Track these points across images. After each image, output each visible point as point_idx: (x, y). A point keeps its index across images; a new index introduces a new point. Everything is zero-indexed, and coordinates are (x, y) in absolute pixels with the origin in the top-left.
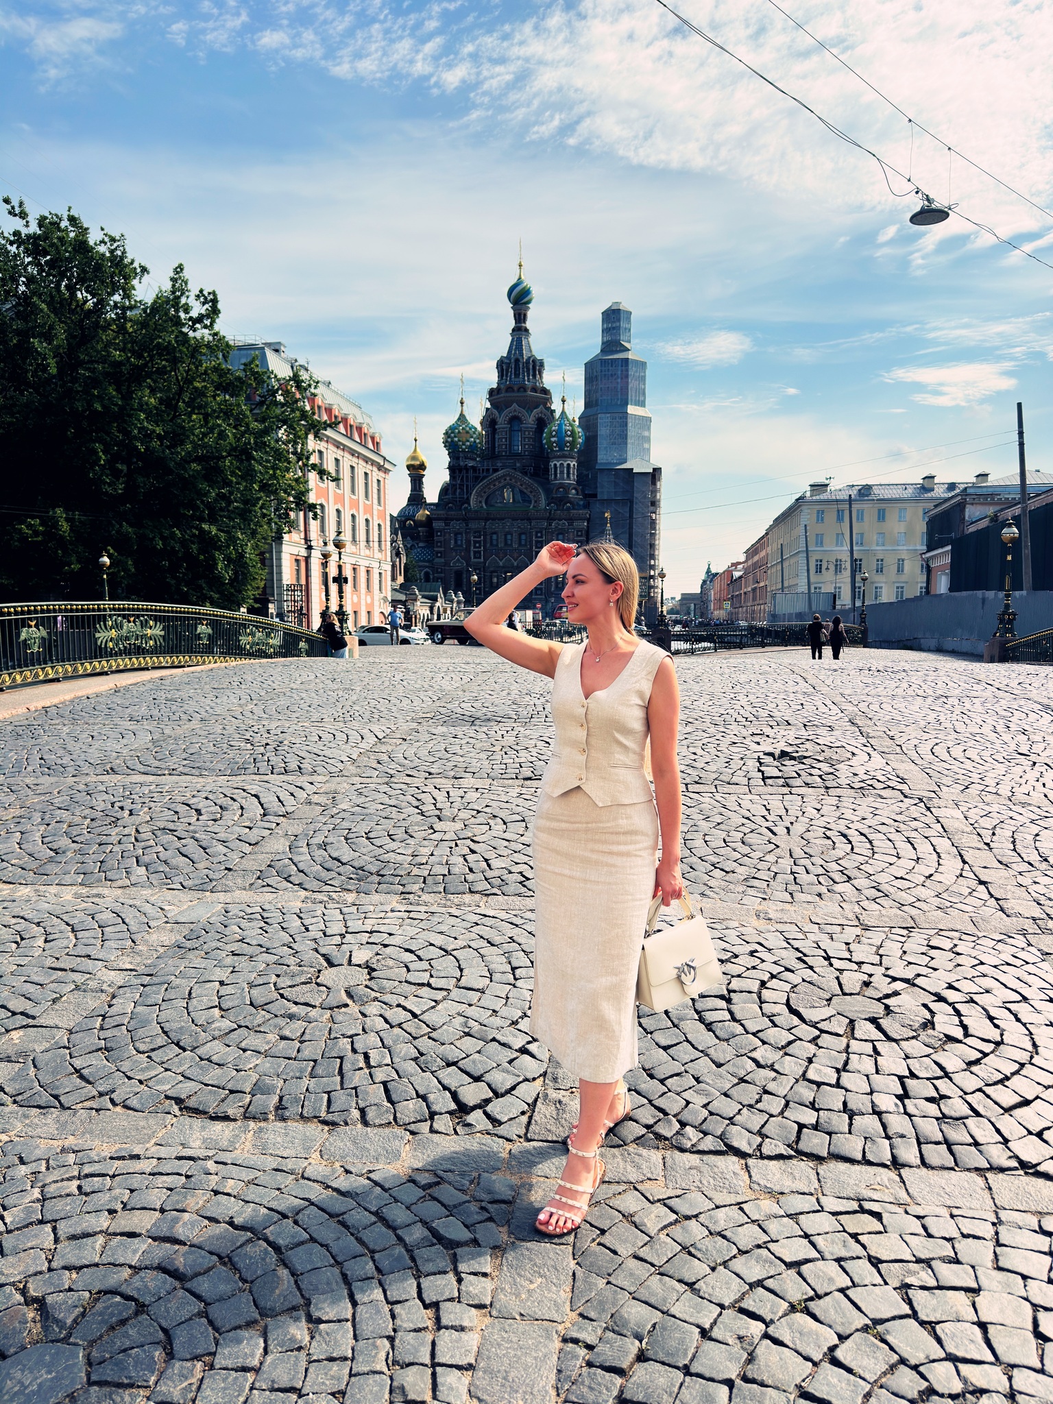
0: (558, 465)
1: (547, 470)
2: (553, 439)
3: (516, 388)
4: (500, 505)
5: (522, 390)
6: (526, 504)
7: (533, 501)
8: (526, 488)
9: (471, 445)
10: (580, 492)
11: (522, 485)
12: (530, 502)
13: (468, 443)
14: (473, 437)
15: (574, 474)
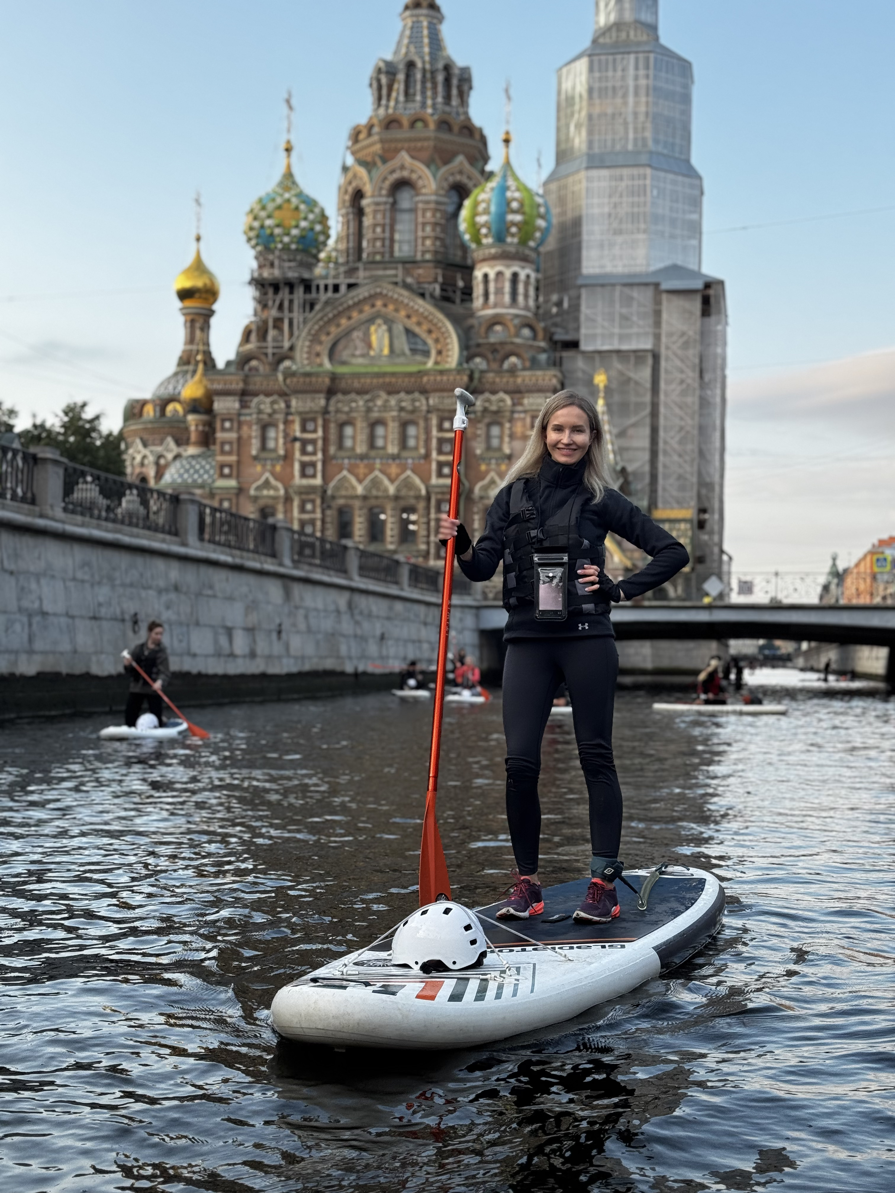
0: (492, 275)
1: (469, 291)
2: (479, 220)
3: (405, 122)
4: (360, 360)
5: (419, 125)
6: (419, 358)
7: (433, 353)
8: (419, 324)
9: (302, 239)
10: (541, 335)
11: (409, 317)
12: (426, 353)
13: (295, 232)
14: (305, 219)
15: (526, 296)
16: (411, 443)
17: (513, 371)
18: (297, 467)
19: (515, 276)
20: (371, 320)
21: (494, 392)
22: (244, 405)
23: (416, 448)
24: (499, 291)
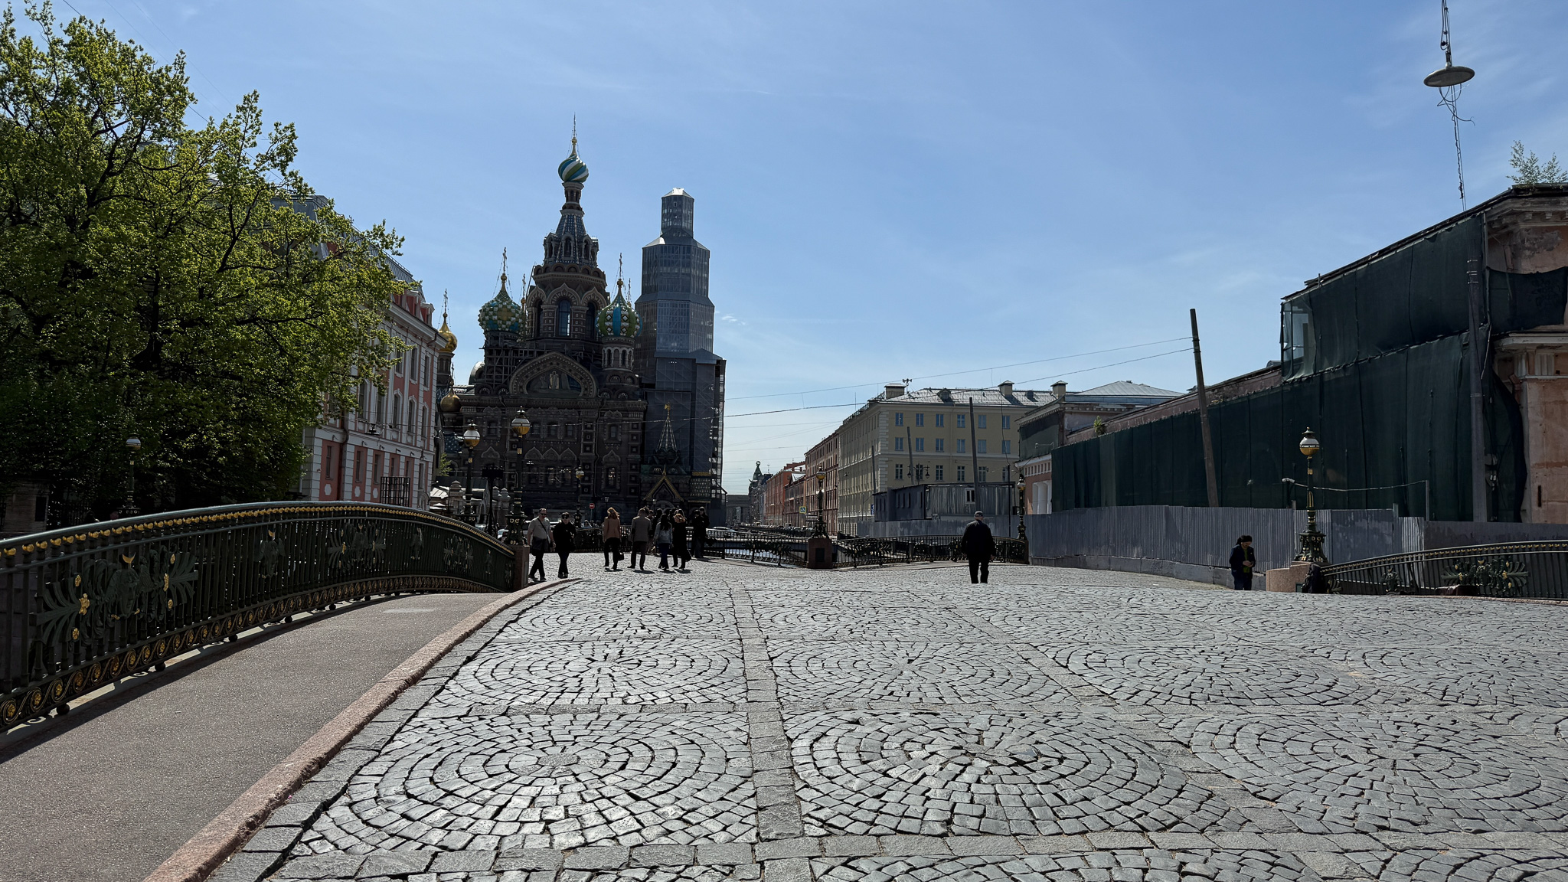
0: (612, 351)
1: (599, 356)
2: (607, 324)
3: (566, 268)
4: (544, 391)
5: (572, 269)
6: (575, 391)
7: (583, 389)
8: (576, 375)
9: (512, 325)
10: (636, 381)
11: (570, 371)
12: (579, 389)
13: (509, 323)
14: (514, 316)
15: (629, 362)
16: (570, 433)
17: (623, 399)
18: (508, 444)
19: (624, 352)
20: (550, 371)
21: (614, 410)
22: (478, 411)
23: (572, 437)
24: (616, 359)
